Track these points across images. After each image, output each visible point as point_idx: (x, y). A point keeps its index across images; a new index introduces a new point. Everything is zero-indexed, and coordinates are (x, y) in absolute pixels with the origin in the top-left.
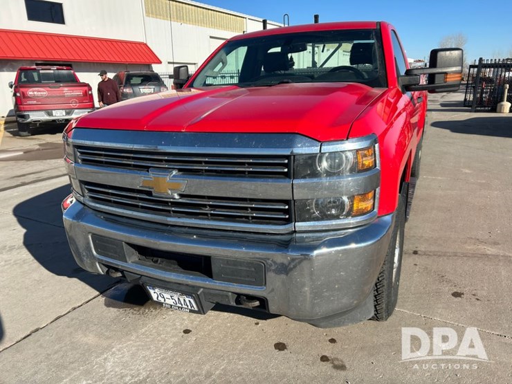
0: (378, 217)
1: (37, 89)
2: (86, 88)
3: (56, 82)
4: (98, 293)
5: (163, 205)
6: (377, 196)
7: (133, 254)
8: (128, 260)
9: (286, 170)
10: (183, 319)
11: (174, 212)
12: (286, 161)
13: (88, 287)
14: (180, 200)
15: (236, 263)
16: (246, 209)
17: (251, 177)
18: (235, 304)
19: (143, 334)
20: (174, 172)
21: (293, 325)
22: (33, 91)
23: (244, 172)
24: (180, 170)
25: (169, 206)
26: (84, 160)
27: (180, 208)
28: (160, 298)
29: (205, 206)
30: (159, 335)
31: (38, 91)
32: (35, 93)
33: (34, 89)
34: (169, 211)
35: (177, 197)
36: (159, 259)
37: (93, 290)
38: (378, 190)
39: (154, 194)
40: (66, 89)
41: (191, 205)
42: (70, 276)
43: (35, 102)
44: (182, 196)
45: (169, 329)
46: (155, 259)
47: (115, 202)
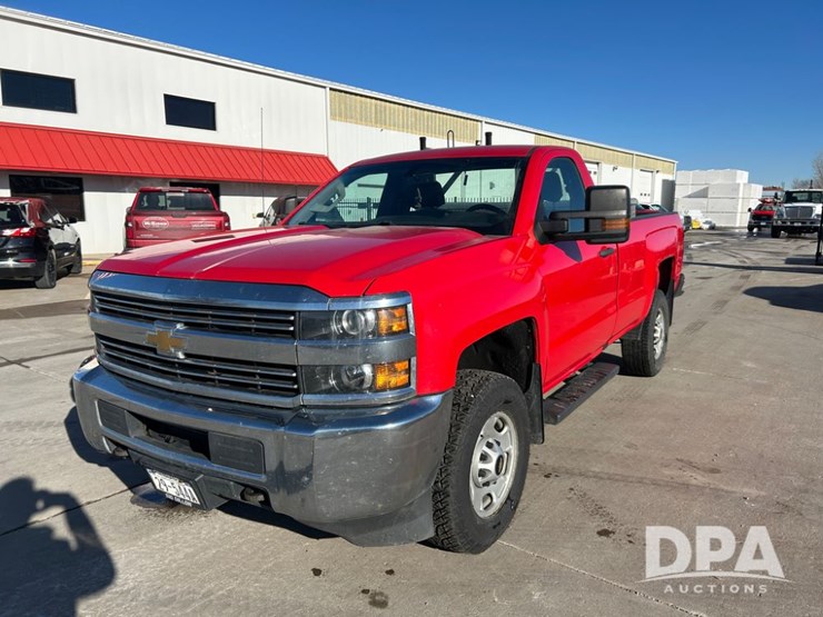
0: (418, 396)
1: (155, 218)
2: (222, 218)
3: (187, 209)
4: (126, 488)
5: (167, 366)
6: (414, 368)
7: (138, 427)
8: (130, 433)
9: (292, 329)
10: (214, 528)
11: (182, 375)
12: (292, 318)
13: (117, 480)
14: (187, 361)
15: (234, 441)
16: (253, 375)
17: (258, 336)
18: (239, 498)
19: (154, 540)
20: (179, 326)
21: (349, 549)
22: (150, 221)
23: (250, 329)
24: (186, 324)
25: (176, 368)
26: (102, 309)
27: (186, 370)
28: (163, 487)
29: (211, 369)
30: (174, 542)
31: (157, 221)
32: (153, 223)
33: (152, 218)
34: (175, 374)
35: (181, 356)
36: (172, 438)
37: (122, 484)
38: (414, 360)
39: (158, 352)
40: (203, 219)
41: (197, 369)
42: (101, 465)
43: (151, 236)
44: (188, 356)
45: (189, 538)
46: (167, 436)
47: (129, 362)
